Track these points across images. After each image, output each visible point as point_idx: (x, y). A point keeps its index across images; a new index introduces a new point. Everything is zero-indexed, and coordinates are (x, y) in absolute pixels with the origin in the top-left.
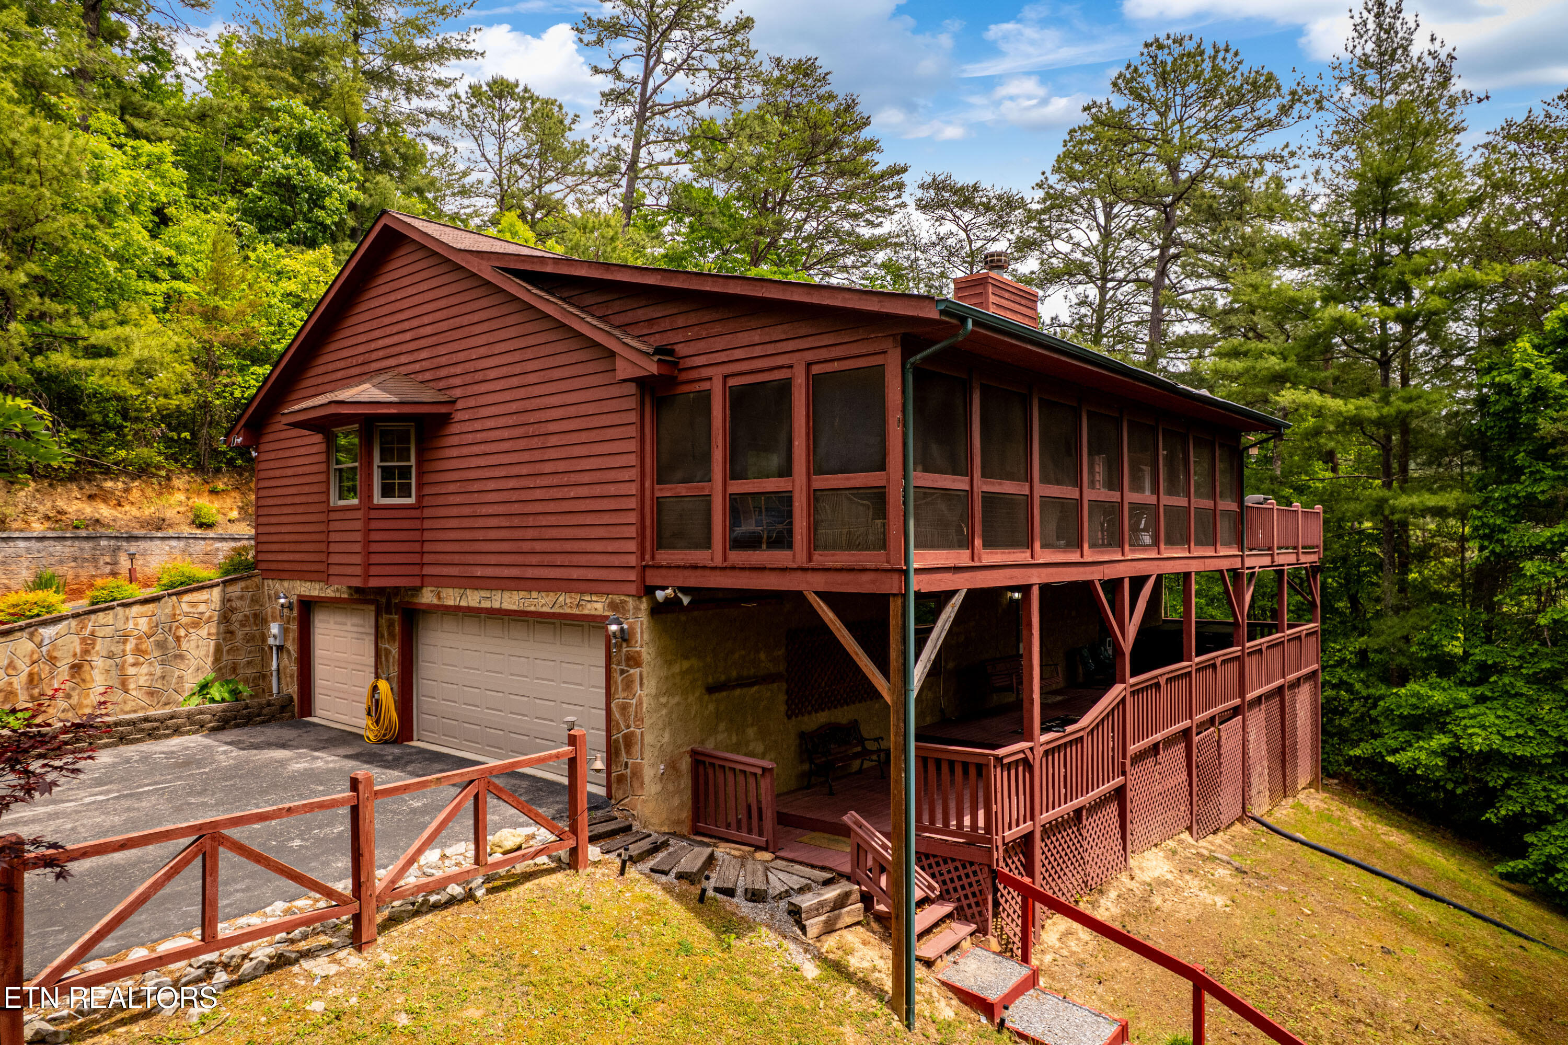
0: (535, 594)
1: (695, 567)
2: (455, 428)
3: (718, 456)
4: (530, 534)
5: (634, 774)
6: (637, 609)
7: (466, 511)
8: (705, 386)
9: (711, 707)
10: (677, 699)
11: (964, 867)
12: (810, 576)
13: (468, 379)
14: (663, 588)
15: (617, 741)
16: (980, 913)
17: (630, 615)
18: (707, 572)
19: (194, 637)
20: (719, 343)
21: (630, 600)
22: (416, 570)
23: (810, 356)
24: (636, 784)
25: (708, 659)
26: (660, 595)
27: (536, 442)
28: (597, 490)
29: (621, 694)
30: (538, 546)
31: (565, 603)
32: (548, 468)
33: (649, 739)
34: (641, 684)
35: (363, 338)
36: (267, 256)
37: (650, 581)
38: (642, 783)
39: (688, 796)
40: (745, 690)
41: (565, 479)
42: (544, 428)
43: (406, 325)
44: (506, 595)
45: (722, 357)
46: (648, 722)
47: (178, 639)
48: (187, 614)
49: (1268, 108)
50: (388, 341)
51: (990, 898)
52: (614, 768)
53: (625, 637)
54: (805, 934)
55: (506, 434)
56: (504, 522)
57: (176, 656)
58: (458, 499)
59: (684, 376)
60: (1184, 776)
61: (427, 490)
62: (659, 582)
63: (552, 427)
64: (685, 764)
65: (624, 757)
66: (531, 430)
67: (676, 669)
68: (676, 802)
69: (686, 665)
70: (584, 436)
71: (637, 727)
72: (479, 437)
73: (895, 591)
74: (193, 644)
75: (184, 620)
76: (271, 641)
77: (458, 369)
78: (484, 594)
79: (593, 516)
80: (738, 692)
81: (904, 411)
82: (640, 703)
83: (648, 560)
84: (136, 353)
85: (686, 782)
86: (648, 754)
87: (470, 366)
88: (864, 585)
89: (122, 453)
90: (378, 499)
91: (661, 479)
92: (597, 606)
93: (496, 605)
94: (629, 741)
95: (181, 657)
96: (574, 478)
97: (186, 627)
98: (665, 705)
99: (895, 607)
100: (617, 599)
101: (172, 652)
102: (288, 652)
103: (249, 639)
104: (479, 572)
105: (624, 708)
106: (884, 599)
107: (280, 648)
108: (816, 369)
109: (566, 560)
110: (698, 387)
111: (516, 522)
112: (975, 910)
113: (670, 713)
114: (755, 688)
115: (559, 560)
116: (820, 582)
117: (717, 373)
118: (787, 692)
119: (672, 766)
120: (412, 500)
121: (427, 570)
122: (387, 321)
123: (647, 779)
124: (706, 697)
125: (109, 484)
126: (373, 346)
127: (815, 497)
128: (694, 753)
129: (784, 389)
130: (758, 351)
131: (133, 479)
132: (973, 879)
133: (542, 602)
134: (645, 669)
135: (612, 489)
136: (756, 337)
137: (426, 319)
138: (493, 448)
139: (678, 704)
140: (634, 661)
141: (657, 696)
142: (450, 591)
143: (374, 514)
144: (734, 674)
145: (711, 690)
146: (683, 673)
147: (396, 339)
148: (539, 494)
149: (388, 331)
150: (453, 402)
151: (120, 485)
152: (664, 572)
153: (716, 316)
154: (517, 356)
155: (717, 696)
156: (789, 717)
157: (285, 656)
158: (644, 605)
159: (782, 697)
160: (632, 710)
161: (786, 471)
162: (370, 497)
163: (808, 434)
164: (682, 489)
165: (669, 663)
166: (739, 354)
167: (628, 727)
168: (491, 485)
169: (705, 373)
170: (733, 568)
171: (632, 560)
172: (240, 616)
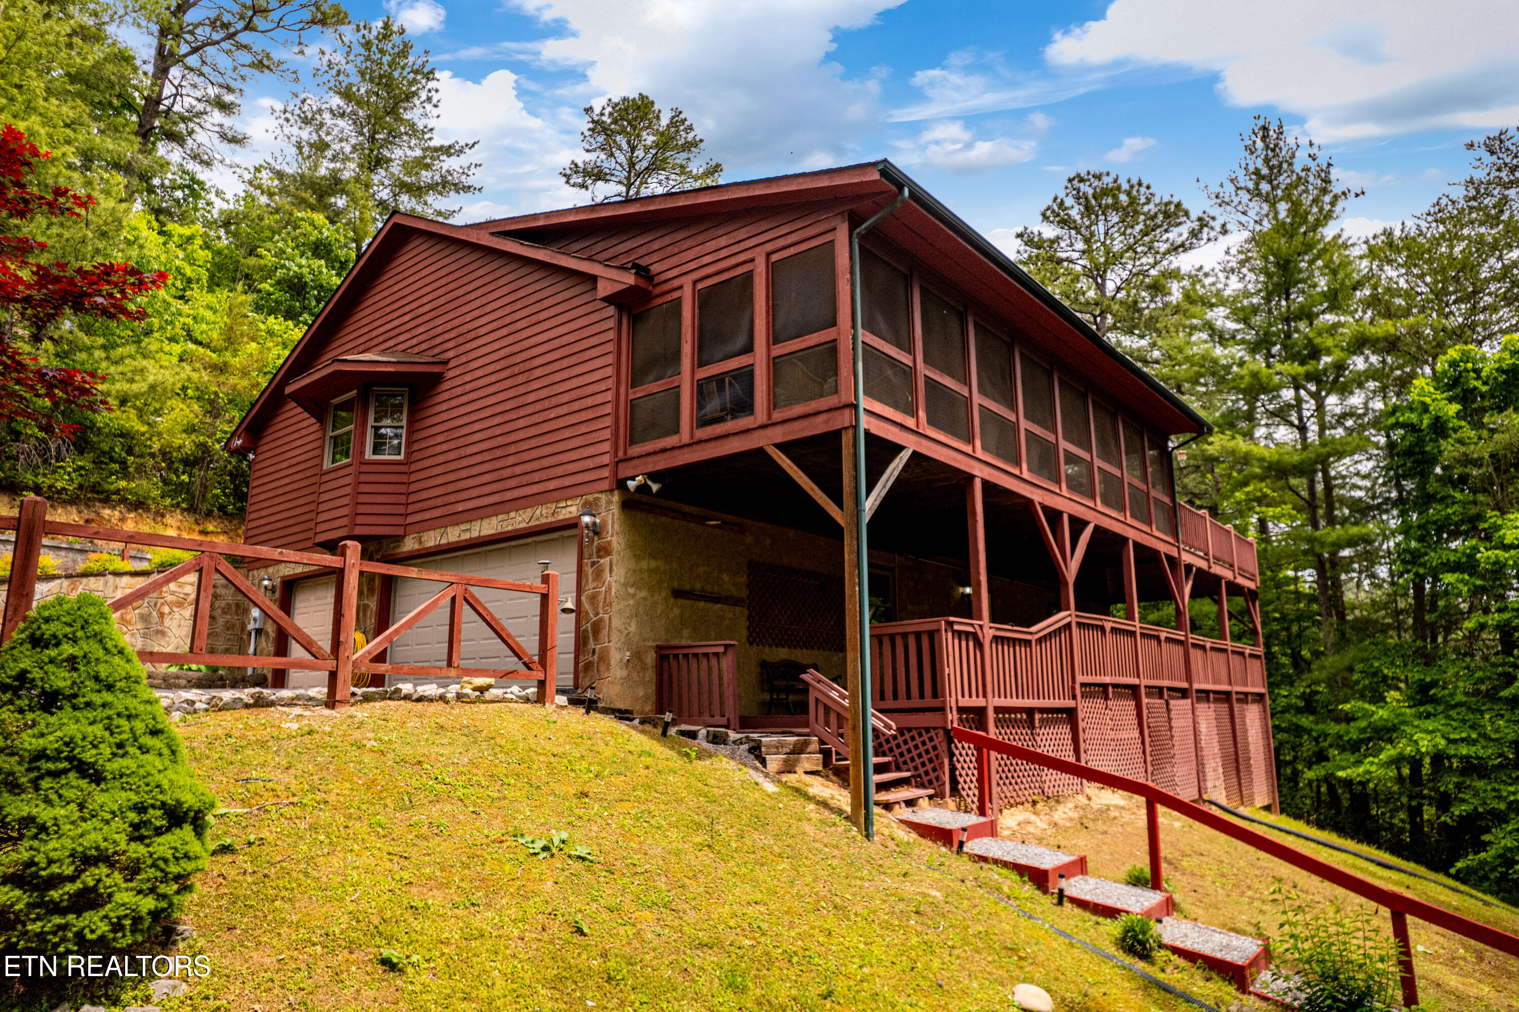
0: (512, 514)
1: (664, 451)
2: (447, 385)
3: (687, 349)
4: (510, 461)
5: (601, 658)
6: (609, 502)
7: (453, 455)
8: (675, 295)
9: (677, 611)
10: (643, 594)
11: (920, 735)
12: (770, 432)
13: (461, 340)
14: (633, 478)
15: (586, 631)
16: (937, 779)
17: (602, 509)
18: (676, 452)
19: (177, 616)
20: (690, 255)
21: (603, 497)
22: (399, 520)
23: (769, 247)
24: (603, 668)
25: (675, 566)
26: (631, 484)
27: (521, 379)
28: (576, 406)
29: (591, 585)
30: (518, 470)
31: (541, 515)
32: (531, 398)
33: (616, 623)
34: (611, 571)
35: (366, 329)
36: (276, 327)
37: (621, 475)
38: (609, 665)
39: (652, 689)
40: (709, 605)
41: (547, 404)
42: (528, 365)
43: (407, 309)
44: (486, 522)
45: (693, 265)
46: (615, 608)
47: (162, 615)
48: (173, 593)
49: (1179, 233)
50: (388, 327)
51: (946, 762)
52: (581, 658)
53: (596, 530)
54: (765, 766)
55: (493, 378)
56: (487, 456)
57: (158, 632)
58: (444, 447)
59: (658, 290)
60: (1136, 734)
61: (416, 447)
62: (630, 473)
63: (536, 362)
64: (650, 658)
65: (592, 644)
66: (516, 370)
67: (644, 565)
68: (641, 692)
69: (653, 564)
70: (565, 363)
71: (605, 612)
72: (468, 387)
73: (847, 424)
74: (175, 623)
75: (170, 598)
76: (251, 626)
77: (453, 334)
78: (463, 527)
79: (571, 429)
80: (701, 604)
81: (852, 273)
82: (610, 588)
83: (621, 454)
84: (151, 379)
85: (650, 675)
86: (615, 637)
87: (464, 329)
88: (819, 426)
89: (123, 484)
90: (369, 455)
91: (635, 383)
92: (570, 510)
93: (475, 534)
94: (597, 628)
95: (162, 633)
96: (554, 401)
97: (170, 605)
98: (633, 596)
99: (846, 438)
100: (590, 498)
101: (154, 627)
102: (267, 634)
103: (229, 626)
104: (460, 507)
105: (593, 598)
106: (837, 434)
107: (259, 631)
108: (775, 258)
109: (544, 475)
110: (669, 297)
111: (499, 453)
112: (932, 775)
113: (638, 605)
114: (718, 606)
115: (536, 477)
116: (779, 434)
117: (687, 281)
118: (749, 618)
119: (637, 655)
120: (401, 457)
121: (410, 519)
122: (388, 310)
123: (613, 662)
124: (672, 600)
125: (106, 512)
126: (374, 334)
127: (775, 365)
128: (659, 648)
129: (748, 279)
130: (724, 253)
131: (130, 511)
132: (929, 745)
133: (519, 520)
134: (615, 557)
135: (589, 402)
136: (722, 242)
137: (425, 300)
138: (481, 393)
139: (645, 599)
140: (605, 551)
141: (625, 585)
142: (432, 533)
143: (364, 468)
144: (698, 586)
145: (678, 594)
146: (652, 572)
147: (396, 323)
148: (521, 423)
149: (389, 317)
150: (446, 362)
151: (117, 513)
152: (635, 462)
153: (687, 233)
154: (508, 310)
155: (681, 602)
156: (751, 644)
157: (263, 639)
158: (616, 498)
159: (744, 623)
160: (601, 598)
161: (749, 348)
162: (362, 453)
163: (768, 312)
164: (654, 387)
165: (638, 558)
166: (707, 260)
167: (597, 614)
168: (477, 426)
169: (676, 283)
170: (700, 442)
171: (606, 459)
172: (223, 604)
